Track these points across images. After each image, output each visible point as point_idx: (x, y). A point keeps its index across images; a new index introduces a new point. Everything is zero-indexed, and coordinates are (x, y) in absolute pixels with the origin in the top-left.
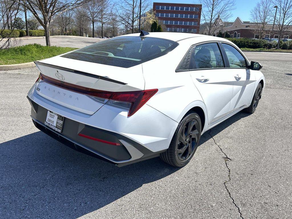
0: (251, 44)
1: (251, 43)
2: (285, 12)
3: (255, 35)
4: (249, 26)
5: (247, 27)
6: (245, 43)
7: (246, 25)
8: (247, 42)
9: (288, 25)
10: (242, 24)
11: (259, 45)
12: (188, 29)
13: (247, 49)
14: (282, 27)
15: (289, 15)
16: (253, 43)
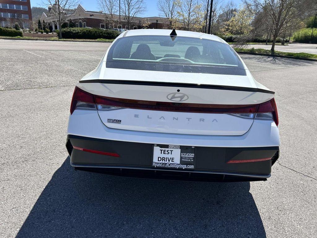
0: (106, 35)
1: (105, 33)
2: (129, 4)
3: (100, 25)
4: (93, 15)
5: (91, 16)
6: (99, 34)
7: (89, 14)
8: (101, 33)
9: (133, 17)
10: (85, 12)
11: (113, 36)
12: (16, 14)
13: (104, 40)
14: (129, 18)
15: (133, 7)
16: (107, 34)
